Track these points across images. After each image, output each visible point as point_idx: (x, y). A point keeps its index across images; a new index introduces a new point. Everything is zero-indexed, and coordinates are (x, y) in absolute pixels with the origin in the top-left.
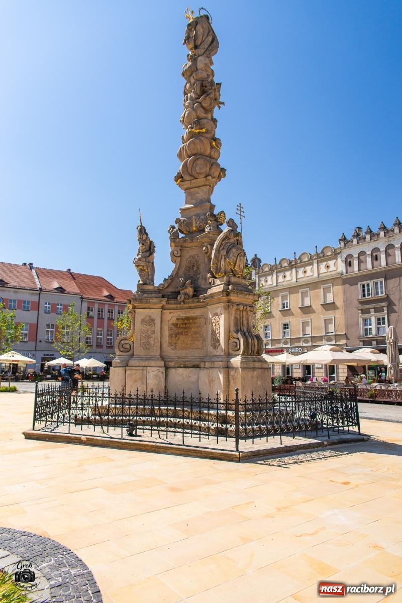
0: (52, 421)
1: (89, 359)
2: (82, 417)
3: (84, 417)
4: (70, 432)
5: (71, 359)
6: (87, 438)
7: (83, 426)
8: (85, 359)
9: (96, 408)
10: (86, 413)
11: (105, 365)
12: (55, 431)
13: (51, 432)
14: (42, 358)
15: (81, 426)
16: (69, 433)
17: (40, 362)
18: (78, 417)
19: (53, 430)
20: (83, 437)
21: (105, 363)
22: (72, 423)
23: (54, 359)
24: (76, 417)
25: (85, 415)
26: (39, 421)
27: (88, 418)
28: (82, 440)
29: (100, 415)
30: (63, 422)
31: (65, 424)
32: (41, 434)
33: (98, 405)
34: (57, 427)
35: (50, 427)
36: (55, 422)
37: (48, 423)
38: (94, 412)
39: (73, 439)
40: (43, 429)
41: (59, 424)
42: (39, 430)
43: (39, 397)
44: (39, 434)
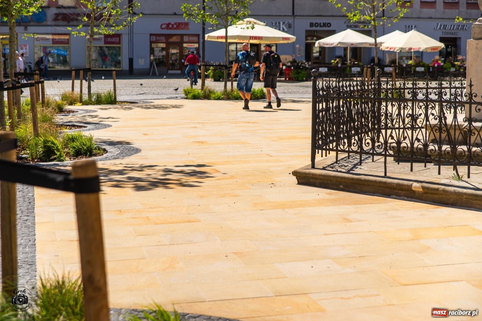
0: (349, 152)
1: (406, 32)
2: (412, 144)
3: (416, 144)
4: (388, 175)
5: (368, 33)
6: (423, 188)
7: (414, 164)
8: (397, 32)
9: (442, 127)
10: (420, 137)
11: (442, 45)
12: (357, 171)
13: (348, 172)
14: (307, 31)
15: (409, 164)
16: (385, 176)
17: (304, 42)
18: (403, 145)
19: (352, 169)
20: (415, 184)
21: (441, 40)
22: (390, 155)
23: (333, 32)
24: (399, 143)
25: (419, 140)
26: (322, 149)
27: (426, 145)
28: (414, 192)
29: (450, 142)
30: (373, 154)
31: (376, 158)
32: (330, 176)
33: (445, 118)
34: (360, 163)
35: (346, 165)
36: (356, 152)
37: (342, 156)
38: (437, 135)
39: (395, 189)
40: (331, 166)
41: (364, 156)
42: (324, 169)
43: (321, 102)
44: (324, 176)
